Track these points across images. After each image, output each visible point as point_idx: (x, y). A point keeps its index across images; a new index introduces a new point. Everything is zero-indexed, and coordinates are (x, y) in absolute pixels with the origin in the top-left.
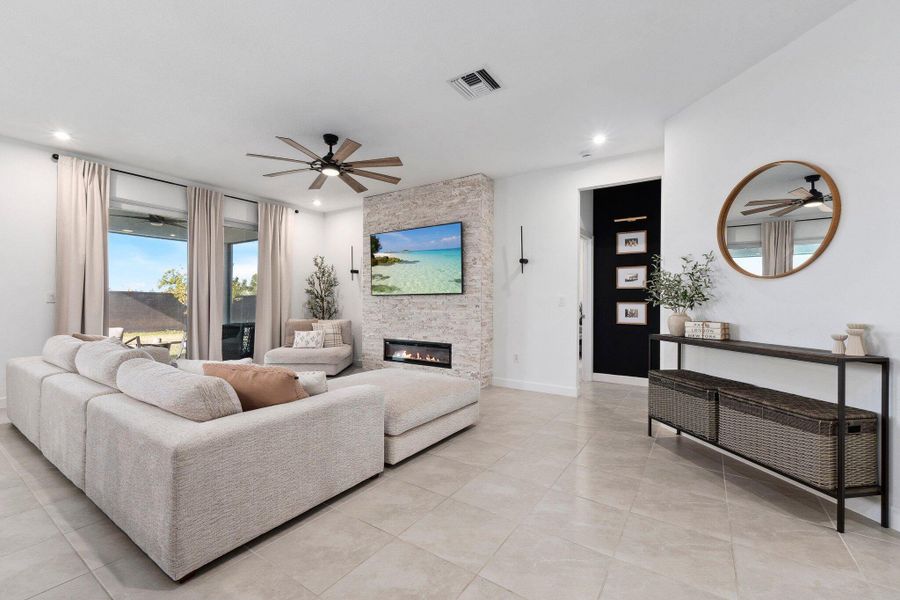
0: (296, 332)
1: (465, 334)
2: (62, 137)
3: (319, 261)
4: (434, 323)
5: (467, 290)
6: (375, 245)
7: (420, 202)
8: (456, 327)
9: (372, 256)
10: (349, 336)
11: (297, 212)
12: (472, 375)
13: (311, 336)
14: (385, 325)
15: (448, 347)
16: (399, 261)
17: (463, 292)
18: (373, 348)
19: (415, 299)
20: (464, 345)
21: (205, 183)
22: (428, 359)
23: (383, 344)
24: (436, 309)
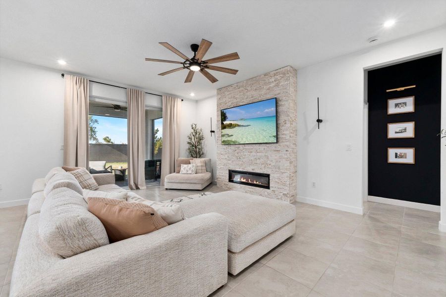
0: (182, 165)
1: (279, 168)
2: (62, 63)
3: (194, 126)
4: (258, 161)
5: (280, 140)
6: (224, 117)
7: (249, 88)
8: (273, 164)
9: (222, 123)
10: (210, 167)
11: (182, 100)
12: (284, 194)
13: (189, 167)
14: (230, 162)
15: (268, 176)
16: (239, 126)
17: (277, 142)
18: (222, 175)
19: (247, 147)
20: (278, 175)
21: (135, 86)
22: (255, 182)
23: (228, 172)
24: (260, 152)
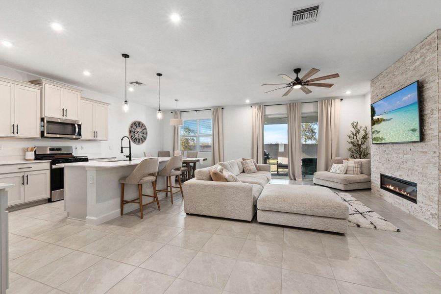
0: (333, 164)
1: (426, 177)
3: (355, 124)
4: (405, 166)
7: (396, 73)
8: (420, 170)
9: (372, 119)
10: (366, 170)
11: (342, 100)
12: (431, 214)
14: (381, 164)
15: (415, 185)
16: (384, 120)
18: (376, 180)
19: (396, 147)
20: (425, 186)
22: (402, 192)
23: (379, 176)
24: (406, 154)
